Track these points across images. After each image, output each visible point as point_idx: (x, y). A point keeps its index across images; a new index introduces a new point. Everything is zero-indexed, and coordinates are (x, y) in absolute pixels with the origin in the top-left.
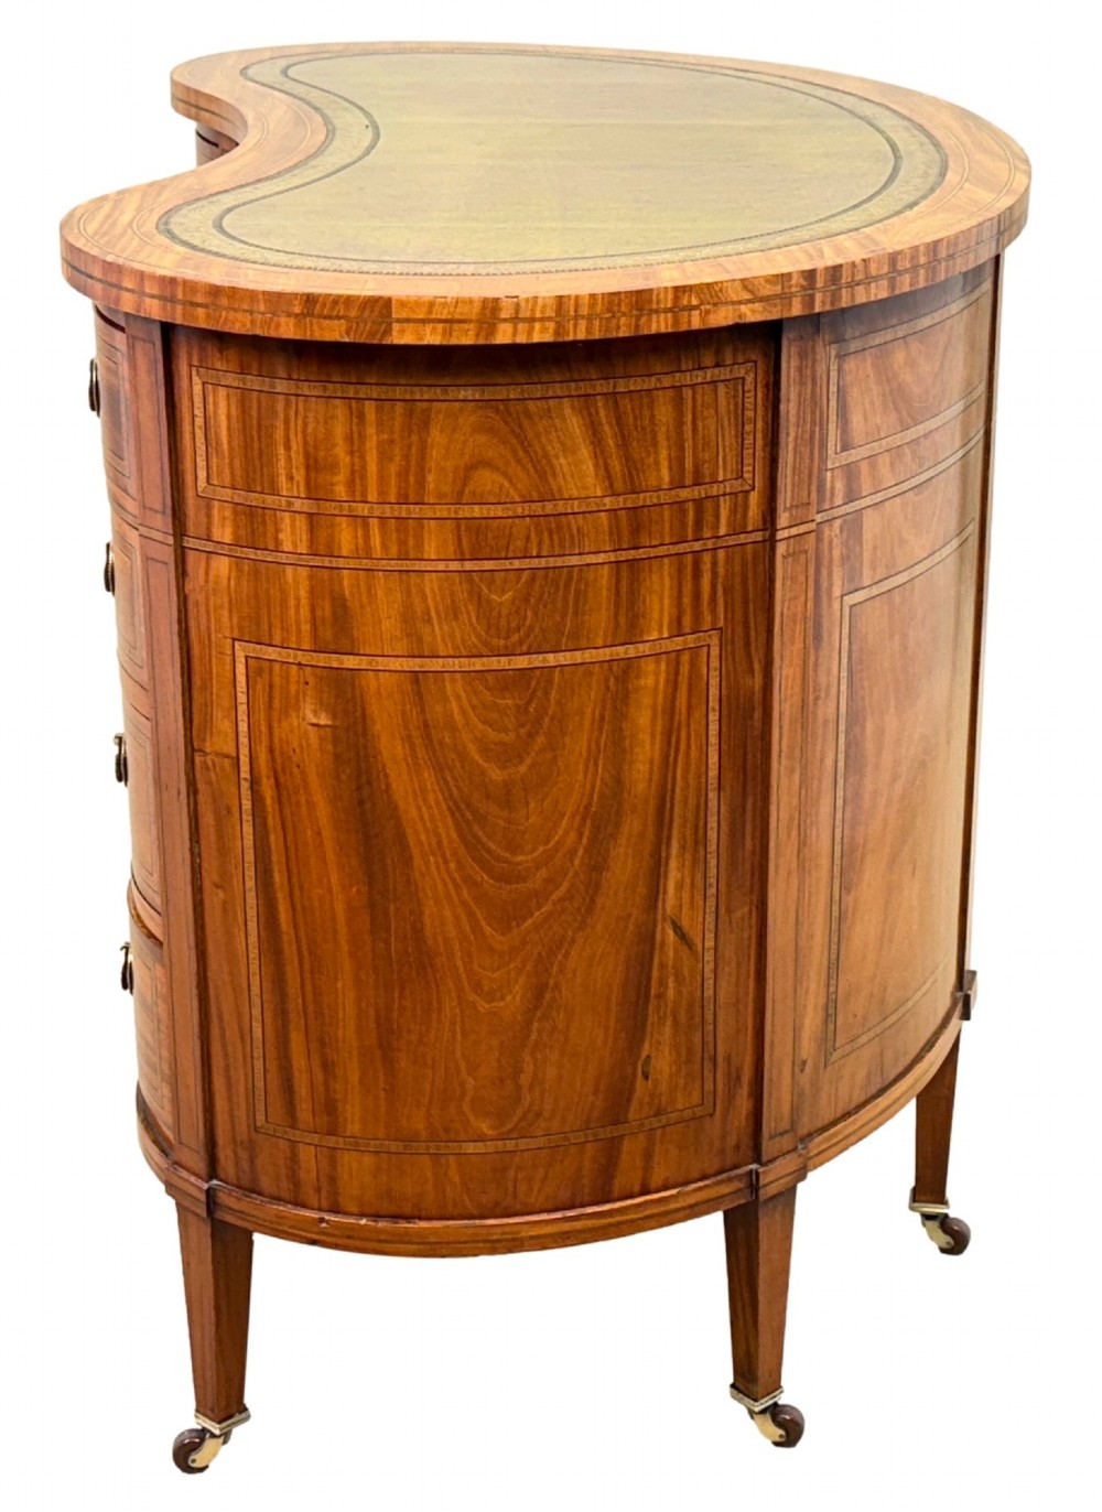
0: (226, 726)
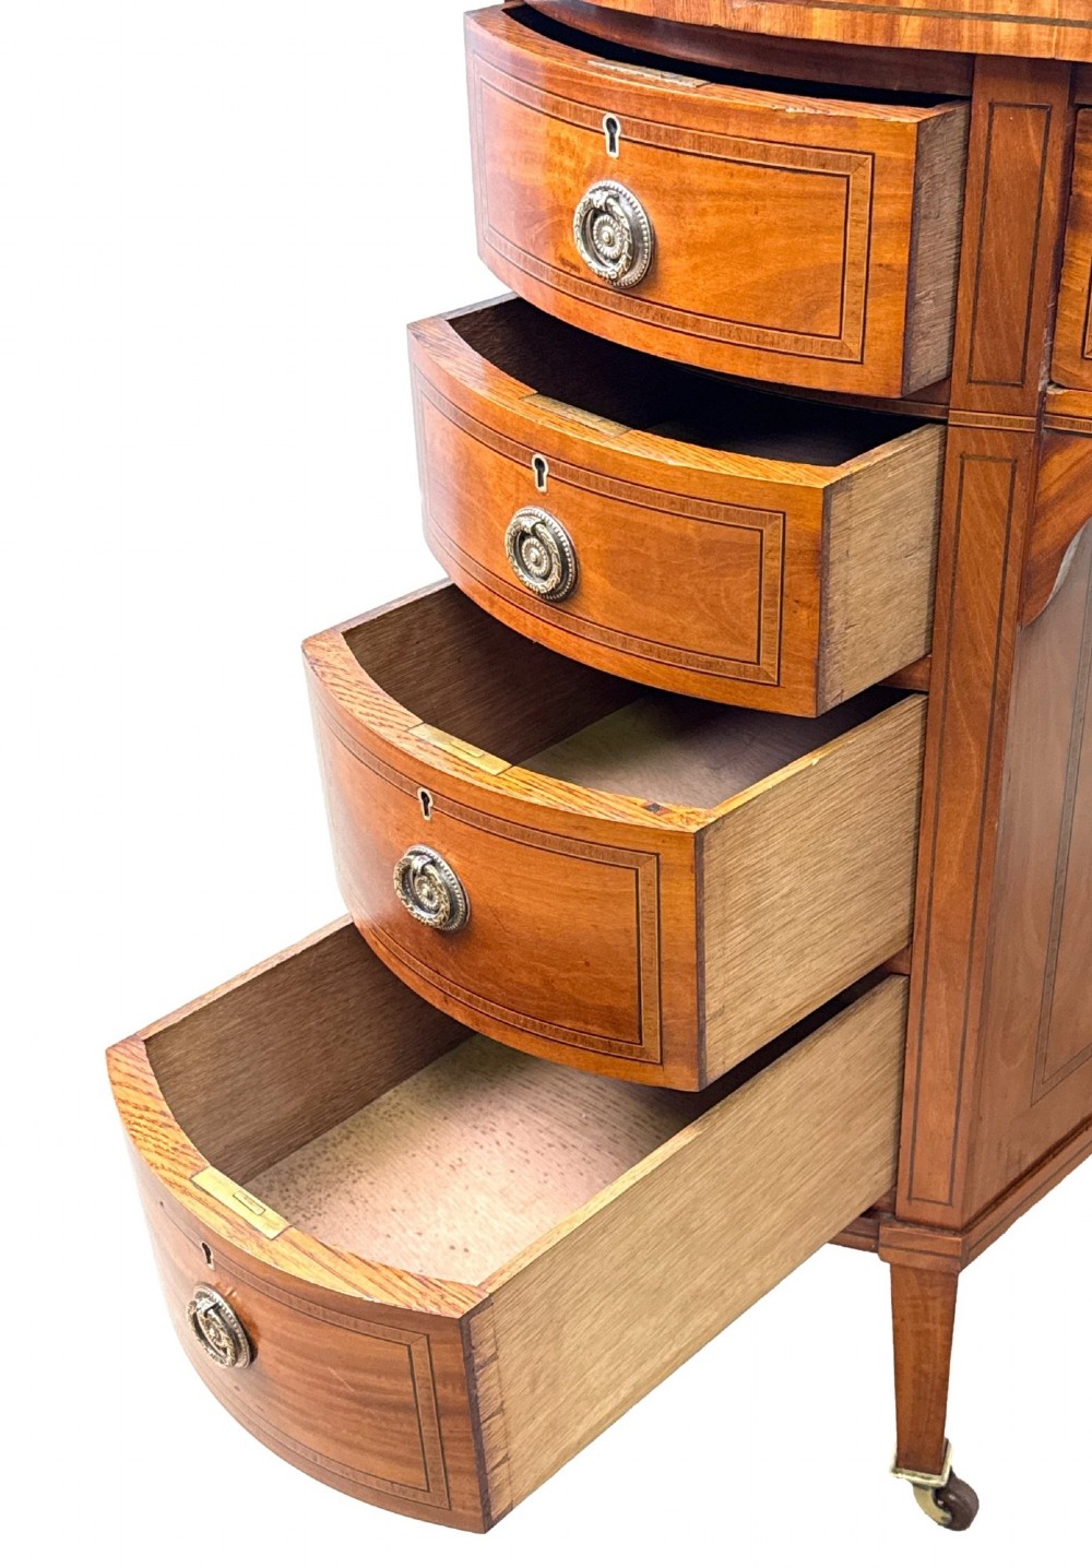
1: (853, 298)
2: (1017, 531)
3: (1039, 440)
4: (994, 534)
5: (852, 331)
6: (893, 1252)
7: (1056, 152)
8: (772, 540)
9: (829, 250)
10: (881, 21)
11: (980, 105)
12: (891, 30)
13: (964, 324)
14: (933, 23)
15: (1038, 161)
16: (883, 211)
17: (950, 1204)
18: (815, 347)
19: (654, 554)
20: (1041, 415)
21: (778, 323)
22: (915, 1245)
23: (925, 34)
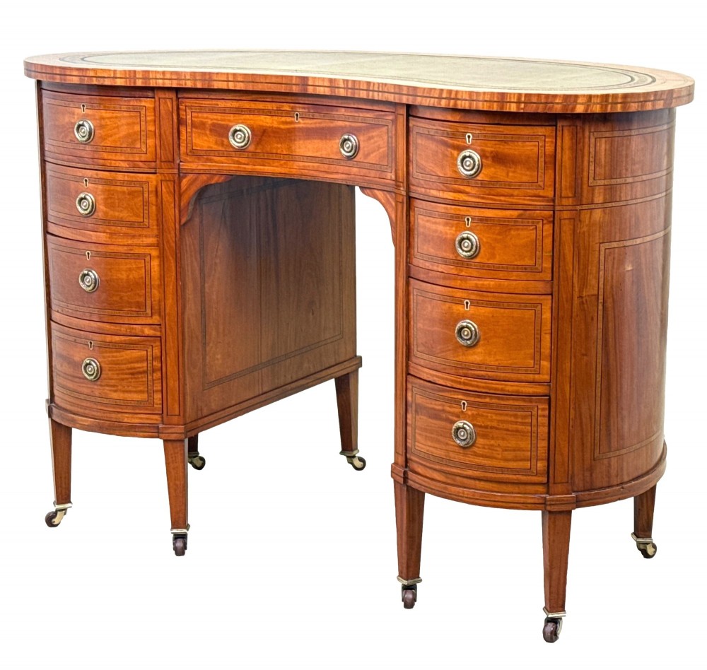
0: (594, 282)
1: (143, 138)
2: (176, 198)
3: (179, 175)
4: (171, 200)
5: (143, 146)
6: (163, 435)
7: (175, 108)
8: (146, 189)
9: (137, 128)
10: (132, 81)
11: (157, 98)
12: (135, 83)
13: (158, 148)
14: (144, 81)
15: (171, 109)
16: (148, 118)
17: (179, 415)
18: (135, 151)
19: (116, 197)
20: (179, 169)
21: (126, 146)
22: (170, 431)
23: (142, 83)
